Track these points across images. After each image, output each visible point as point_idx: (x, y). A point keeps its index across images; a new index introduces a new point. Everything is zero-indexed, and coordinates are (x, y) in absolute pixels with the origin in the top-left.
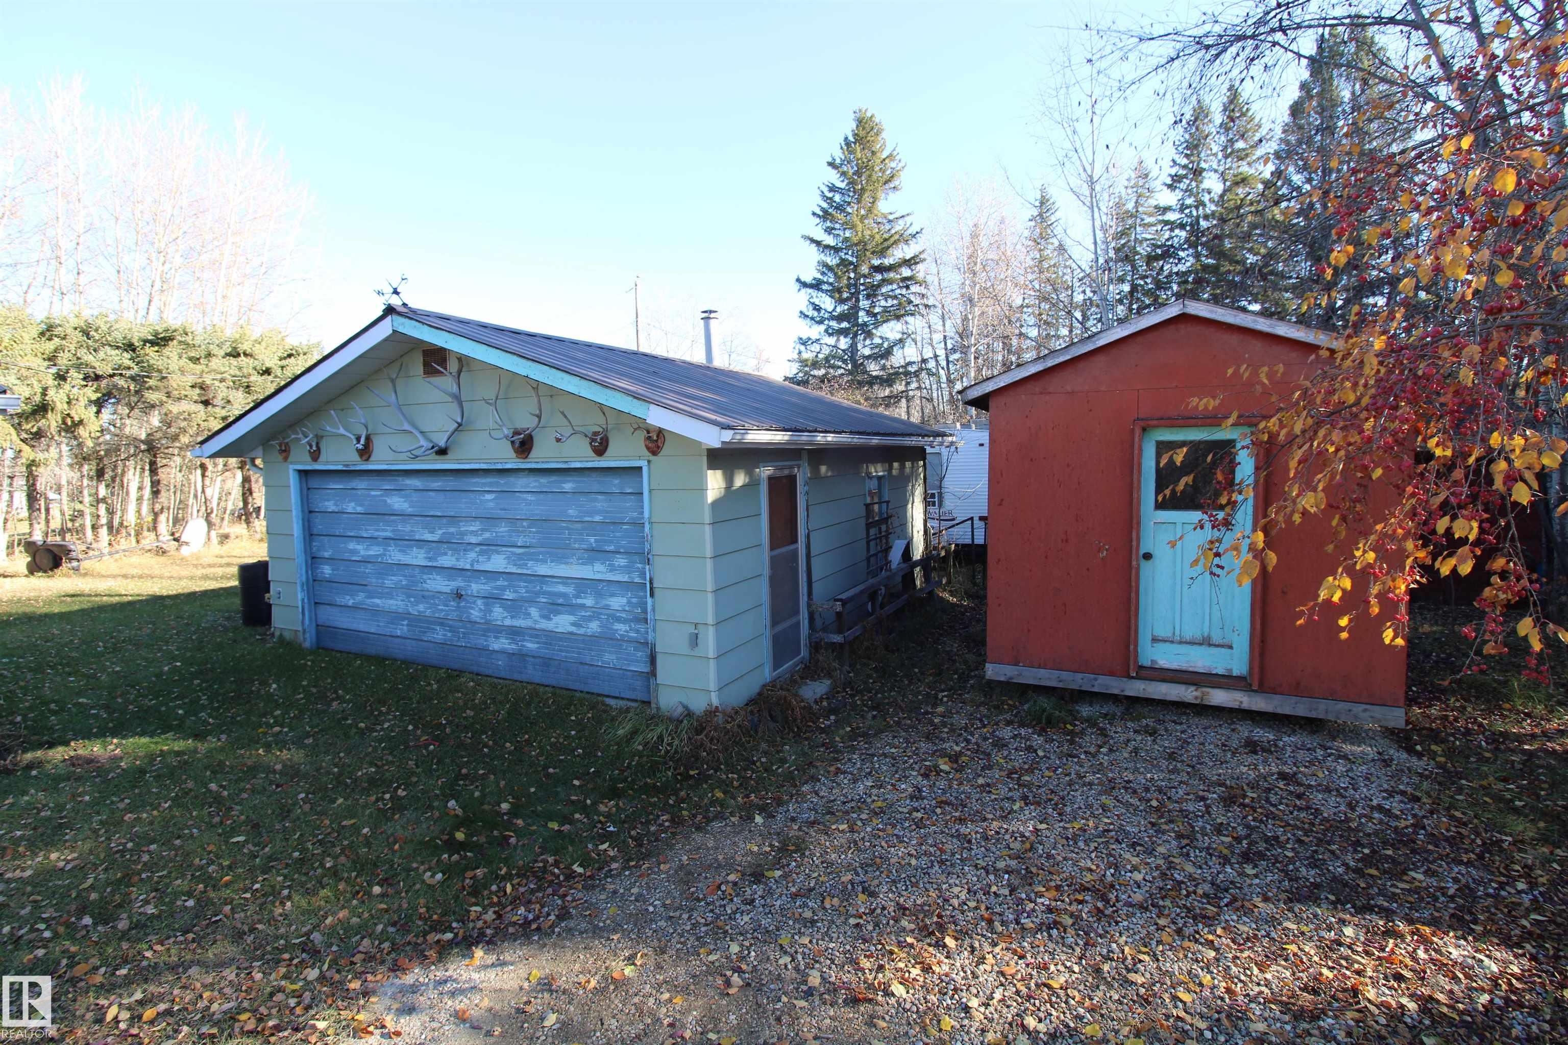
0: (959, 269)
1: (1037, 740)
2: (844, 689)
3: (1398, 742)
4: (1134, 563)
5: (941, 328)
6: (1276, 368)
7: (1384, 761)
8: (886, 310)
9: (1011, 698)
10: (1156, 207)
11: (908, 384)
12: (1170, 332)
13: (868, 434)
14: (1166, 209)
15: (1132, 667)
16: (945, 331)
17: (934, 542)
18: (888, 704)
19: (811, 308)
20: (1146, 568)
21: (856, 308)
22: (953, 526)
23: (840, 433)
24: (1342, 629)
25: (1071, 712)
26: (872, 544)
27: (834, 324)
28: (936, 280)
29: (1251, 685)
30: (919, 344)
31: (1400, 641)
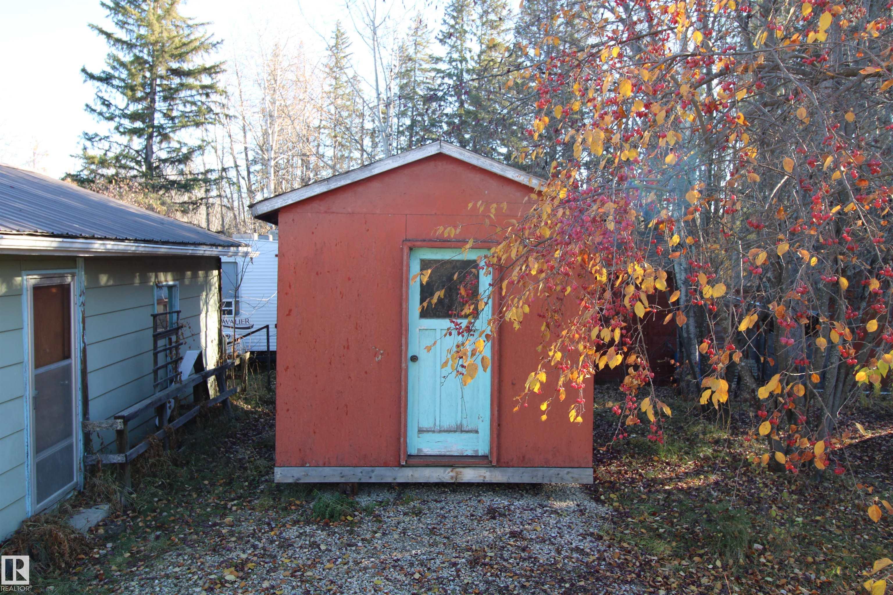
0: (260, 85)
1: (321, 535)
2: (125, 513)
3: (590, 494)
4: (403, 365)
5: (242, 139)
6: (502, 206)
7: (581, 511)
8: (184, 114)
9: (298, 499)
10: (430, 56)
11: (207, 191)
12: (430, 167)
13: (156, 243)
14: (438, 60)
15: (402, 456)
16: (245, 143)
17: (230, 350)
18: (173, 521)
19: (99, 102)
20: (413, 369)
21: (151, 110)
22: (249, 334)
23: (122, 240)
24: (543, 413)
25: (351, 505)
26: (161, 356)
27: (127, 123)
28: (237, 94)
29: (491, 462)
30: (220, 152)
31: (580, 419)
